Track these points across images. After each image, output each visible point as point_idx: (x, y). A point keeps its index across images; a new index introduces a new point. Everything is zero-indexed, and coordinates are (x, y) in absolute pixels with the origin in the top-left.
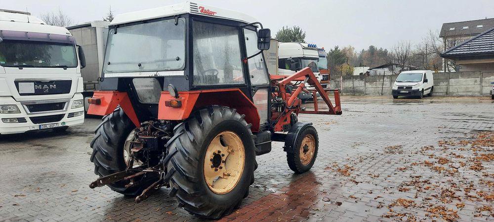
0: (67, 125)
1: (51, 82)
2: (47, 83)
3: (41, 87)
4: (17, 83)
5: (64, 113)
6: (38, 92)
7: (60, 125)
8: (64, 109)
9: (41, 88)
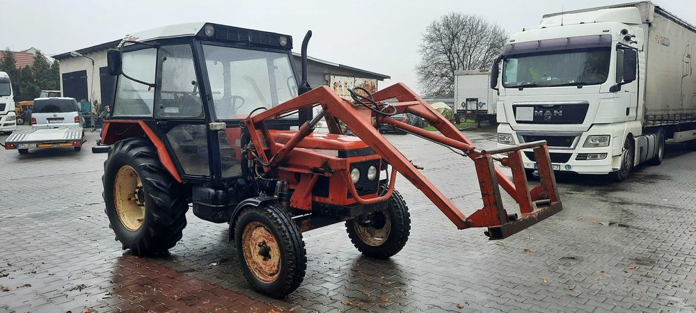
0: (573, 169)
1: (557, 107)
2: (550, 107)
3: (543, 114)
4: (514, 107)
5: (570, 152)
6: (537, 120)
7: (563, 169)
8: (572, 147)
9: (541, 115)
